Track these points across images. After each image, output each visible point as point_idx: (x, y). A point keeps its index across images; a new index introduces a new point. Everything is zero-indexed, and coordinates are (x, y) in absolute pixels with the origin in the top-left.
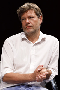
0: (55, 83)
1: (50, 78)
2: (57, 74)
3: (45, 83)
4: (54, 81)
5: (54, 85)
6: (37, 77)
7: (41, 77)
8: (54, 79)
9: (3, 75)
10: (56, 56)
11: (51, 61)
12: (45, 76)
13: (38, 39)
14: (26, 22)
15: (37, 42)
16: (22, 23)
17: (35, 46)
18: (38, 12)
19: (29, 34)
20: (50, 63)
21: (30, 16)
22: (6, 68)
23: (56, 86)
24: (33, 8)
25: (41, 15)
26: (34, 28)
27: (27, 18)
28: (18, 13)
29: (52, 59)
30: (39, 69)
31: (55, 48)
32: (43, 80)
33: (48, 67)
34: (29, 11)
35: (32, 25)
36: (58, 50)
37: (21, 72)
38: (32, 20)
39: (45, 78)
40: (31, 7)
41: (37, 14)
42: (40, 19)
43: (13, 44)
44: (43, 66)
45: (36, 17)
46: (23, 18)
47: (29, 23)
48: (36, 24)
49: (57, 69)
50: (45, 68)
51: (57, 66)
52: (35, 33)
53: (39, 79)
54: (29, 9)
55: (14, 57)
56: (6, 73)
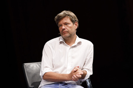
0: (89, 82)
1: (86, 78)
2: (92, 74)
3: (81, 82)
4: (89, 80)
5: (89, 84)
6: (73, 77)
7: (77, 77)
8: (89, 78)
9: (43, 74)
10: (91, 58)
11: (86, 63)
12: (81, 76)
13: (74, 42)
14: (62, 28)
15: (74, 45)
16: (59, 29)
17: (71, 49)
18: (74, 19)
19: (66, 38)
20: (85, 64)
21: (66, 22)
22: (47, 67)
23: (90, 85)
24: (69, 15)
25: (76, 21)
26: (69, 33)
27: (63, 25)
28: (55, 20)
29: (87, 61)
30: (75, 70)
31: (90, 51)
32: (78, 79)
33: (83, 68)
34: (64, 18)
35: (68, 31)
36: (92, 53)
37: (58, 72)
38: (68, 26)
39: (80, 77)
40: (66, 15)
41: (72, 21)
42: (76, 25)
43: (52, 46)
44: (78, 67)
45: (72, 24)
46: (60, 24)
47: (64, 29)
48: (72, 30)
49: (92, 69)
50: (80, 69)
51: (91, 67)
52: (71, 37)
53: (75, 78)
54: (64, 17)
55: (53, 58)
56: (46, 72)
